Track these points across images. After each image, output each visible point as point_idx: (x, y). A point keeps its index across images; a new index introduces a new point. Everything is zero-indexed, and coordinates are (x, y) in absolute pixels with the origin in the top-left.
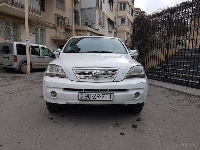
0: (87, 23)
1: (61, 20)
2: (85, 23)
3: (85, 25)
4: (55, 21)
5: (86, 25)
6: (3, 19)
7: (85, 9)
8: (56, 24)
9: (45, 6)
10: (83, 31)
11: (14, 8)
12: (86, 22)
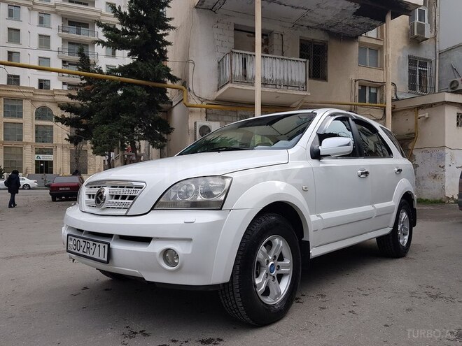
0: (455, 85)
1: (373, 91)
2: (448, 86)
3: (450, 90)
4: (353, 97)
5: (452, 89)
6: (236, 112)
7: (449, 50)
8: (357, 103)
9: (327, 70)
10: (431, 106)
11: (247, 88)
12: (452, 83)
